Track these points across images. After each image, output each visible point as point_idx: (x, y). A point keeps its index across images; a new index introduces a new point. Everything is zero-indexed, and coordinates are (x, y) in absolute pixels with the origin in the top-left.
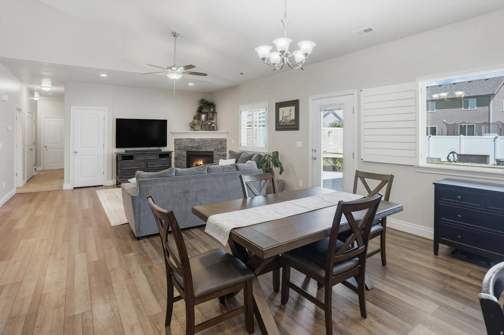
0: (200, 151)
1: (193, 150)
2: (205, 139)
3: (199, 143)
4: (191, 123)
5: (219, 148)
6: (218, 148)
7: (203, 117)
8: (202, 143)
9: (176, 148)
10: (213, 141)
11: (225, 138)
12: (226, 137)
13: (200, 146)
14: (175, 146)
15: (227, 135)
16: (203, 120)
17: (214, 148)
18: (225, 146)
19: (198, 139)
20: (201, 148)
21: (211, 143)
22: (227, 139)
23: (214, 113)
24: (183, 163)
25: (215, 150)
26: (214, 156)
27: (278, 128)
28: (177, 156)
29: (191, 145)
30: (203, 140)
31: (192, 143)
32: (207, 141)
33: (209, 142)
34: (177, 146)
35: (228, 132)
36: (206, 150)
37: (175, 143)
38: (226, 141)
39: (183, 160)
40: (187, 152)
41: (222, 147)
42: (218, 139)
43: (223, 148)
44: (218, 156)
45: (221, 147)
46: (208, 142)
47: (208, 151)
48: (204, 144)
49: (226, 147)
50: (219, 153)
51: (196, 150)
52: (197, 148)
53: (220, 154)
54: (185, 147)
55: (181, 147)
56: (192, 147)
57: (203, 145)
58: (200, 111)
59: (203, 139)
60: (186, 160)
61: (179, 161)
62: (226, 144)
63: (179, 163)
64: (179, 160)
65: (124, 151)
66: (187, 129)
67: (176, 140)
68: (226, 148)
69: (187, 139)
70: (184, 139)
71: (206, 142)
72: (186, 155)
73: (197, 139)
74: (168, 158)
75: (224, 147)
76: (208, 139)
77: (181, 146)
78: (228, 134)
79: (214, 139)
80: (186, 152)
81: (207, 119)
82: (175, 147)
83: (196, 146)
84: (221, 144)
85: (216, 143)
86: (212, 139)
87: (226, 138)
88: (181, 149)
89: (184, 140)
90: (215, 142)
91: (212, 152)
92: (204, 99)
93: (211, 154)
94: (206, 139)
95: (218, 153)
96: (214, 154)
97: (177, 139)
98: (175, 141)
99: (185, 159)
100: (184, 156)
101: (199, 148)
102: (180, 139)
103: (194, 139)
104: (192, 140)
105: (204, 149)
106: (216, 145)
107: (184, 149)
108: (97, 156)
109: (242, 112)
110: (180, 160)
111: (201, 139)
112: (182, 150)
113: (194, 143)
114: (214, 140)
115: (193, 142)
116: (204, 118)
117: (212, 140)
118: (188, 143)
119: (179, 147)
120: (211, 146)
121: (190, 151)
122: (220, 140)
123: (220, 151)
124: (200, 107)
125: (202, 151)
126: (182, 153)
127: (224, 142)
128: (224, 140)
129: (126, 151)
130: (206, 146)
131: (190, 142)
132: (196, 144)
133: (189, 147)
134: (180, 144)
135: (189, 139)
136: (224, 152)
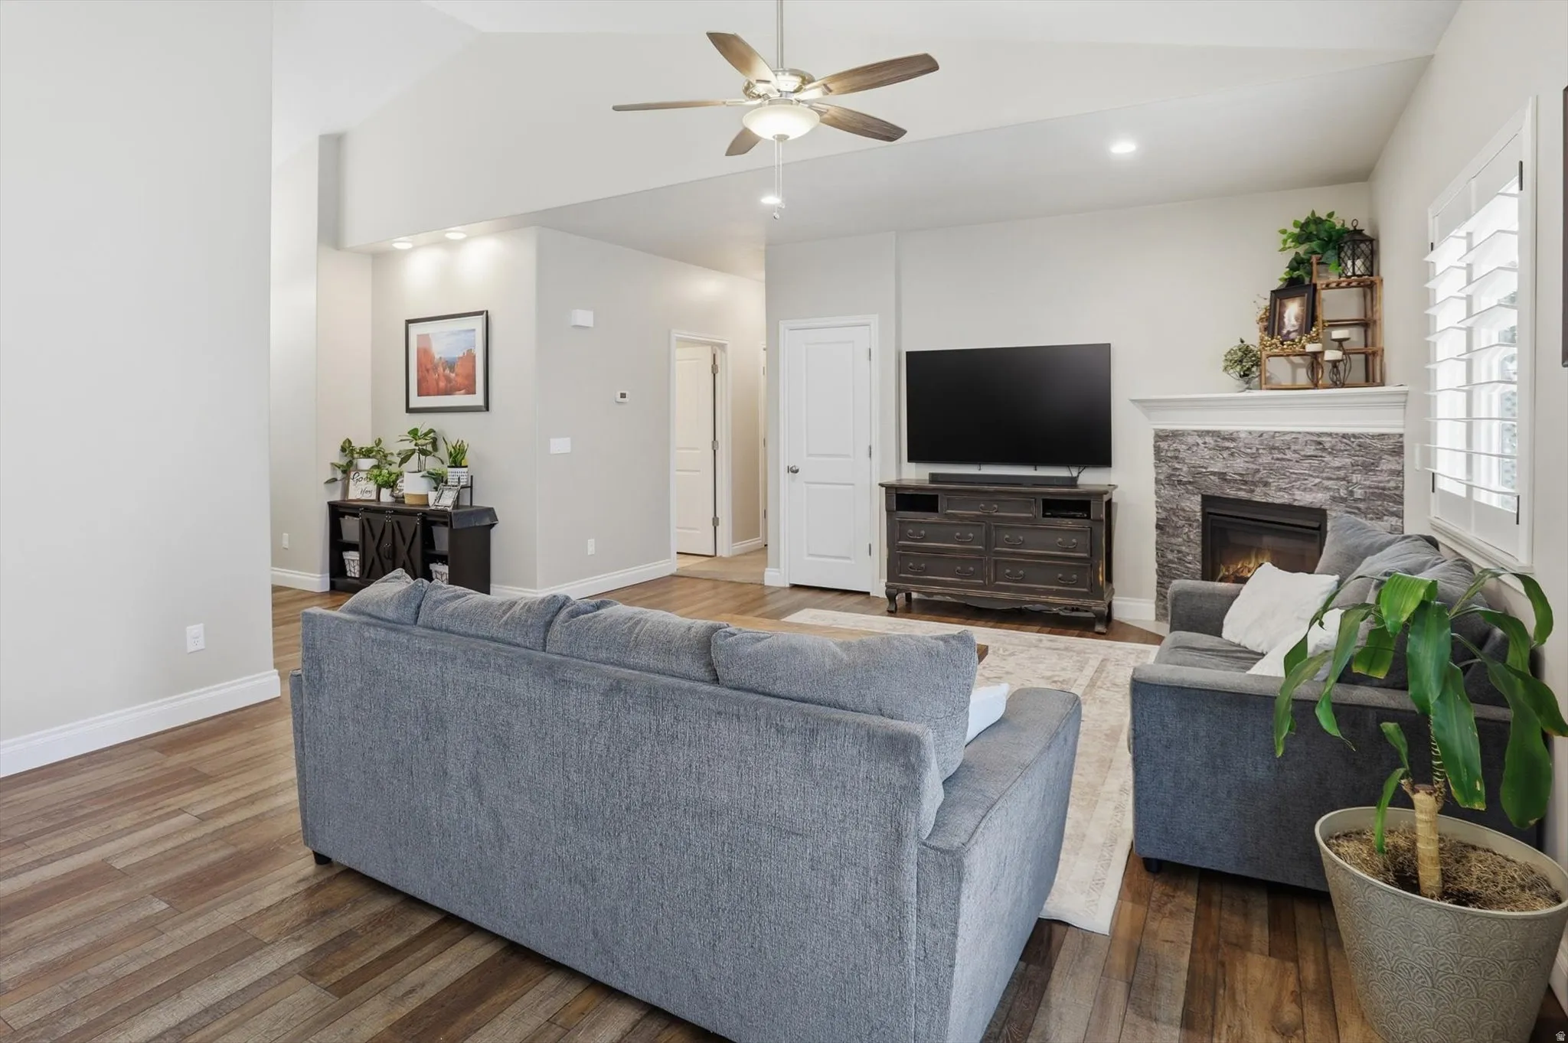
0: (1258, 499)
1: (1231, 492)
2: (1285, 433)
3: (1255, 457)
5: (1359, 493)
6: (1351, 493)
7: (1292, 312)
8: (1266, 459)
9: (1161, 477)
10: (1324, 449)
11: (1394, 435)
12: (1400, 422)
13: (1258, 471)
14: (1157, 466)
15: (1404, 414)
16: (1287, 332)
17: (1327, 489)
18: (1392, 484)
19: (1250, 433)
20: (1266, 484)
21: (1315, 463)
22: (1406, 440)
24: (1187, 550)
25: (1333, 499)
28: (1164, 515)
29: (1218, 466)
30: (1274, 445)
31: (1225, 456)
32: (1293, 447)
33: (1302, 453)
34: (1166, 469)
35: (1409, 395)
37: (1158, 450)
38: (1398, 451)
39: (1188, 537)
40: (1207, 500)
41: (1377, 488)
42: (1354, 436)
43: (1382, 496)
45: (1370, 487)
46: (1295, 451)
47: (1296, 503)
48: (1278, 464)
49: (1400, 488)
51: (1242, 495)
52: (1245, 483)
54: (1197, 472)
55: (1178, 473)
56: (1222, 476)
57: (1271, 470)
59: (1274, 436)
60: (1198, 539)
61: (1173, 540)
62: (1400, 473)
63: (1172, 551)
64: (1173, 536)
65: (928, 477)
67: (1161, 437)
68: (1401, 497)
69: (1202, 434)
70: (1188, 433)
71: (1289, 455)
72: (1199, 516)
73: (1243, 435)
74: (1087, 522)
75: (1384, 489)
76: (1296, 437)
77: (1178, 466)
78: (1407, 406)
79: (1330, 435)
80: (1199, 498)
81: (1311, 321)
82: (1157, 473)
83: (1240, 475)
84: (1368, 468)
85: (1337, 463)
86: (1319, 435)
87: (1400, 431)
88: (1180, 482)
89: (1190, 440)
90: (1333, 452)
91: (1320, 514)
93: (1316, 525)
94: (1288, 437)
96: (1330, 523)
97: (1162, 430)
98: (1155, 442)
99: (1195, 534)
100: (1190, 519)
101: (1254, 483)
102: (1177, 435)
103: (1231, 437)
104: (1223, 441)
105: (1280, 489)
106: (1342, 473)
107: (1190, 483)
110: (1178, 536)
111: (1265, 434)
112: (1181, 489)
113: (1232, 454)
114: (1327, 445)
115: (1229, 448)
116: (1297, 319)
117: (1318, 441)
118: (1207, 453)
119: (1170, 471)
120: (1311, 479)
121: (1216, 495)
122: (1360, 446)
123: (1359, 509)
124: (1297, 263)
125: (1270, 500)
126: (1185, 504)
127: (1386, 456)
128: (1388, 444)
129: (934, 478)
130: (1288, 474)
131: (1214, 449)
132: (1240, 464)
133: (1212, 477)
134: (1176, 458)
135: (1208, 432)
136: (1386, 518)
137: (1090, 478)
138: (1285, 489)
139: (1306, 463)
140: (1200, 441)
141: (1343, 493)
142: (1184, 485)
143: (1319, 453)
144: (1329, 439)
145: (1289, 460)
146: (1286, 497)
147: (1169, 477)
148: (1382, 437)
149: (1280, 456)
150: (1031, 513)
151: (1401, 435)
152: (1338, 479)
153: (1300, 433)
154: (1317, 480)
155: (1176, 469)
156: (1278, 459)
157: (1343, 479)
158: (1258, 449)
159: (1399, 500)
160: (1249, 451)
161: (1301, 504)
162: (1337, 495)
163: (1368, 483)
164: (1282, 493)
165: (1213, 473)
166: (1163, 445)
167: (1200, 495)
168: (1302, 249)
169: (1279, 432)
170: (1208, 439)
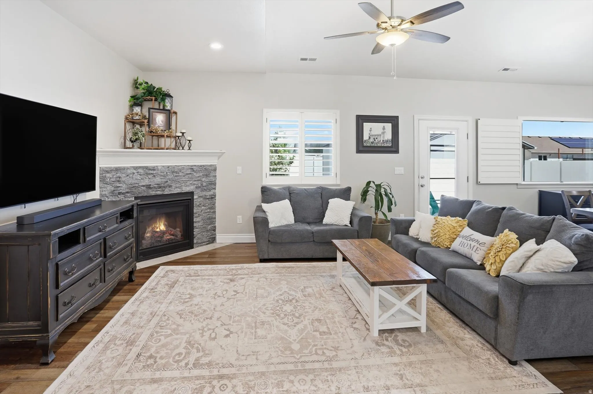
0: (166, 193)
1: (152, 193)
2: (178, 166)
3: (165, 176)
5: (204, 184)
6: (202, 184)
7: (160, 119)
8: (170, 176)
9: (106, 193)
10: (193, 171)
11: (214, 165)
12: (217, 161)
13: (167, 182)
14: (101, 187)
15: (218, 159)
16: (159, 126)
17: (194, 184)
18: (214, 180)
19: (163, 166)
20: (170, 186)
21: (190, 175)
25: (196, 187)
26: (194, 200)
29: (146, 182)
30: (174, 171)
31: (150, 177)
32: (181, 171)
33: (185, 173)
34: (110, 188)
37: (103, 179)
38: (215, 170)
40: (137, 199)
41: (210, 182)
42: (203, 166)
43: (210, 184)
44: (202, 199)
45: (208, 182)
46: (183, 172)
47: (183, 192)
48: (176, 178)
49: (216, 180)
50: (204, 193)
51: (159, 193)
52: (160, 187)
53: (206, 196)
54: (132, 187)
55: (119, 189)
56: (149, 187)
57: (173, 181)
59: (174, 167)
62: (215, 176)
67: (106, 171)
68: (216, 183)
69: (136, 168)
70: (128, 168)
71: (180, 174)
73: (160, 168)
75: (212, 182)
77: (119, 185)
78: (219, 157)
79: (195, 166)
81: (168, 124)
82: (102, 191)
83: (158, 184)
84: (207, 176)
85: (198, 175)
86: (192, 166)
89: (129, 171)
90: (197, 172)
91: (192, 193)
93: (190, 198)
94: (180, 168)
95: (201, 195)
96: (195, 197)
97: (106, 168)
98: (102, 174)
101: (164, 187)
102: (118, 169)
103: (153, 168)
104: (149, 171)
105: (177, 188)
106: (199, 178)
107: (127, 192)
111: (169, 167)
113: (154, 176)
114: (195, 170)
115: (152, 174)
116: (162, 122)
117: (192, 168)
118: (139, 177)
119: (113, 189)
120: (189, 182)
121: (144, 195)
122: (205, 169)
123: (204, 189)
125: (172, 192)
127: (212, 172)
128: (213, 168)
130: (180, 181)
131: (145, 175)
132: (158, 180)
133: (142, 187)
134: (119, 181)
135: (140, 167)
136: (212, 190)
138: (179, 187)
139: (187, 176)
140: (135, 171)
141: (199, 185)
142: (122, 194)
143: (192, 173)
144: (195, 167)
145: (180, 176)
146: (179, 190)
147: (111, 192)
148: (211, 166)
149: (177, 175)
151: (216, 165)
152: (198, 180)
153: (184, 166)
154: (191, 182)
155: (118, 187)
156: (176, 176)
157: (200, 180)
158: (167, 173)
159: (215, 184)
160: (162, 174)
161: (185, 191)
162: (197, 186)
163: (207, 180)
164: (177, 189)
165: (143, 186)
166: (109, 175)
167: (134, 198)
169: (176, 166)
170: (140, 170)
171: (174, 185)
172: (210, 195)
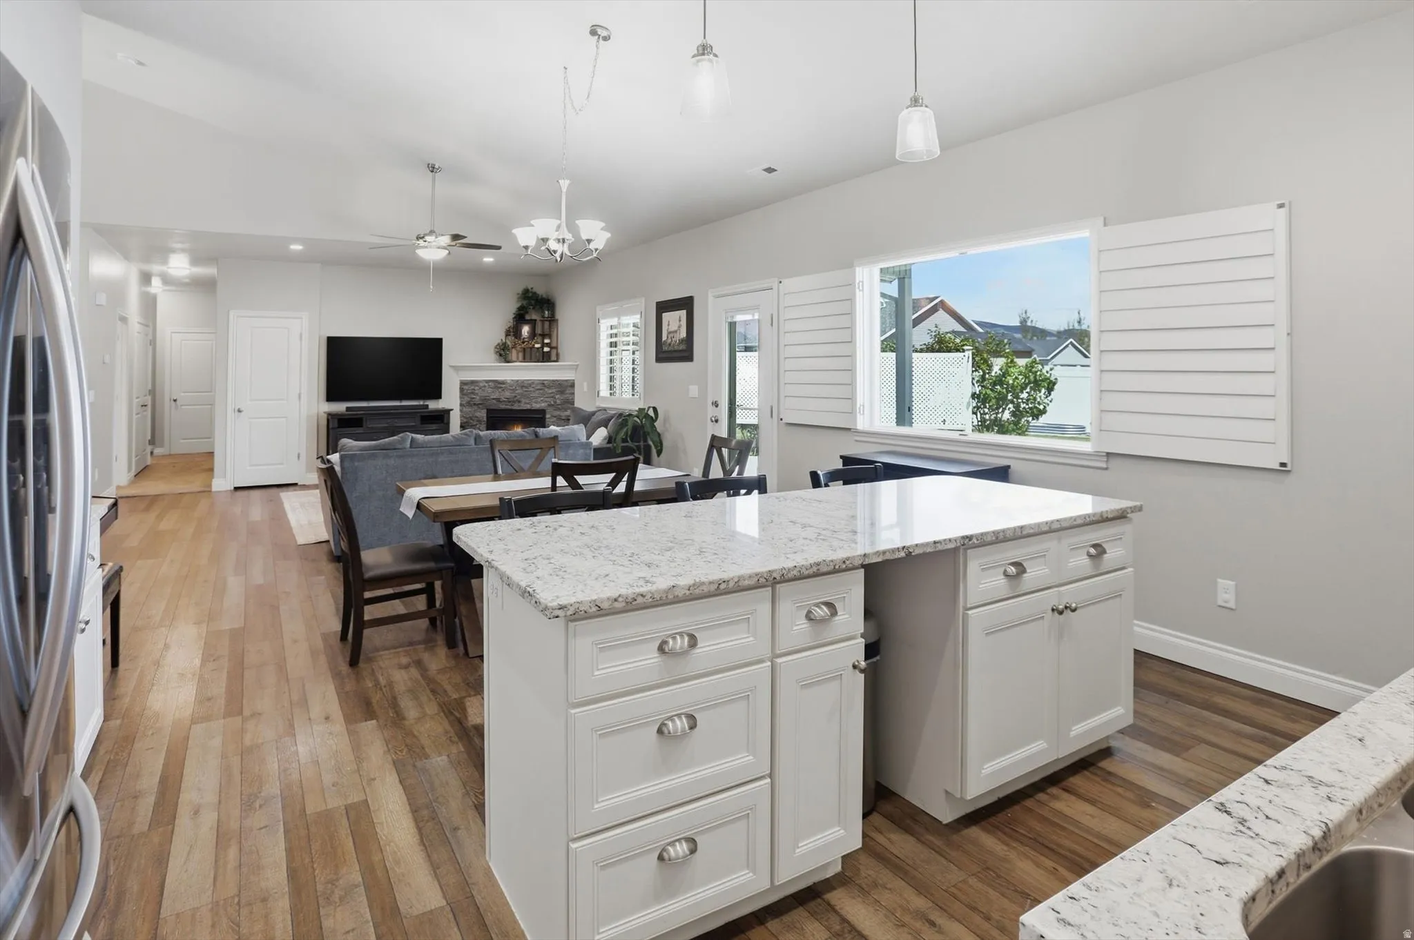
0: (516, 408)
1: (503, 406)
2: (528, 381)
3: (514, 390)
4: (498, 344)
5: (558, 402)
6: (555, 402)
7: (526, 330)
8: (519, 391)
9: (464, 403)
10: (545, 386)
11: (571, 380)
12: (573, 375)
13: (516, 396)
14: (461, 398)
15: (575, 372)
16: (524, 338)
17: (546, 402)
18: (571, 398)
19: (512, 380)
20: (519, 402)
21: (541, 391)
22: (576, 382)
23: (552, 320)
25: (549, 405)
26: (547, 420)
27: (660, 356)
28: (465, 420)
29: (496, 395)
30: (523, 385)
31: (500, 391)
32: (531, 386)
33: (536, 388)
34: (467, 399)
35: (577, 365)
36: (528, 407)
37: (462, 390)
38: (573, 386)
40: (489, 411)
41: (566, 399)
42: (556, 381)
43: (568, 403)
44: (555, 419)
45: (563, 399)
46: (533, 387)
47: (533, 409)
48: (526, 393)
49: (573, 399)
50: (559, 413)
51: (509, 407)
52: (510, 402)
53: (562, 416)
54: (485, 399)
55: (474, 400)
56: (498, 400)
57: (521, 395)
58: (520, 318)
59: (523, 381)
62: (574, 393)
65: (345, 409)
66: (490, 359)
67: (463, 383)
68: (575, 402)
69: (487, 382)
70: (481, 381)
71: (530, 389)
72: (486, 419)
73: (509, 382)
74: (442, 424)
75: (569, 400)
76: (533, 382)
78: (576, 369)
79: (548, 380)
80: (486, 410)
81: (533, 334)
82: (461, 401)
83: (508, 399)
84: (562, 392)
85: (550, 392)
86: (543, 381)
87: (573, 378)
88: (475, 404)
89: (481, 385)
90: (549, 387)
91: (543, 411)
92: (532, 288)
93: (541, 414)
94: (530, 382)
95: (556, 415)
96: (548, 416)
97: (465, 381)
98: (461, 386)
99: (483, 427)
100: (480, 421)
101: (514, 402)
102: (473, 382)
103: (503, 383)
104: (498, 384)
105: (526, 403)
106: (552, 395)
107: (480, 404)
108: (284, 419)
109: (602, 321)
111: (518, 381)
112: (476, 407)
113: (503, 390)
115: (501, 387)
116: (527, 333)
117: (543, 383)
118: (490, 390)
119: (469, 399)
120: (539, 398)
121: (495, 408)
122: (558, 384)
123: (558, 408)
124: (520, 309)
125: (522, 408)
126: (478, 414)
127: (568, 388)
128: (569, 384)
129: (348, 409)
130: (530, 397)
131: (495, 388)
132: (508, 394)
134: (473, 393)
135: (490, 381)
136: (568, 410)
137: (433, 405)
138: (529, 403)
139: (537, 392)
140: (486, 385)
141: (552, 403)
142: (477, 405)
143: (543, 388)
144: (547, 382)
145: (530, 391)
147: (468, 403)
148: (566, 381)
149: (526, 390)
150: (415, 422)
151: (574, 380)
152: (550, 397)
153: (534, 380)
154: (542, 399)
155: (474, 398)
157: (552, 397)
158: (516, 387)
159: (573, 403)
160: (511, 388)
161: (535, 408)
162: (549, 403)
163: (561, 398)
164: (527, 405)
165: (494, 399)
166: (466, 387)
168: (525, 303)
169: (526, 380)
170: (490, 384)
171: (523, 400)
172: (566, 416)
